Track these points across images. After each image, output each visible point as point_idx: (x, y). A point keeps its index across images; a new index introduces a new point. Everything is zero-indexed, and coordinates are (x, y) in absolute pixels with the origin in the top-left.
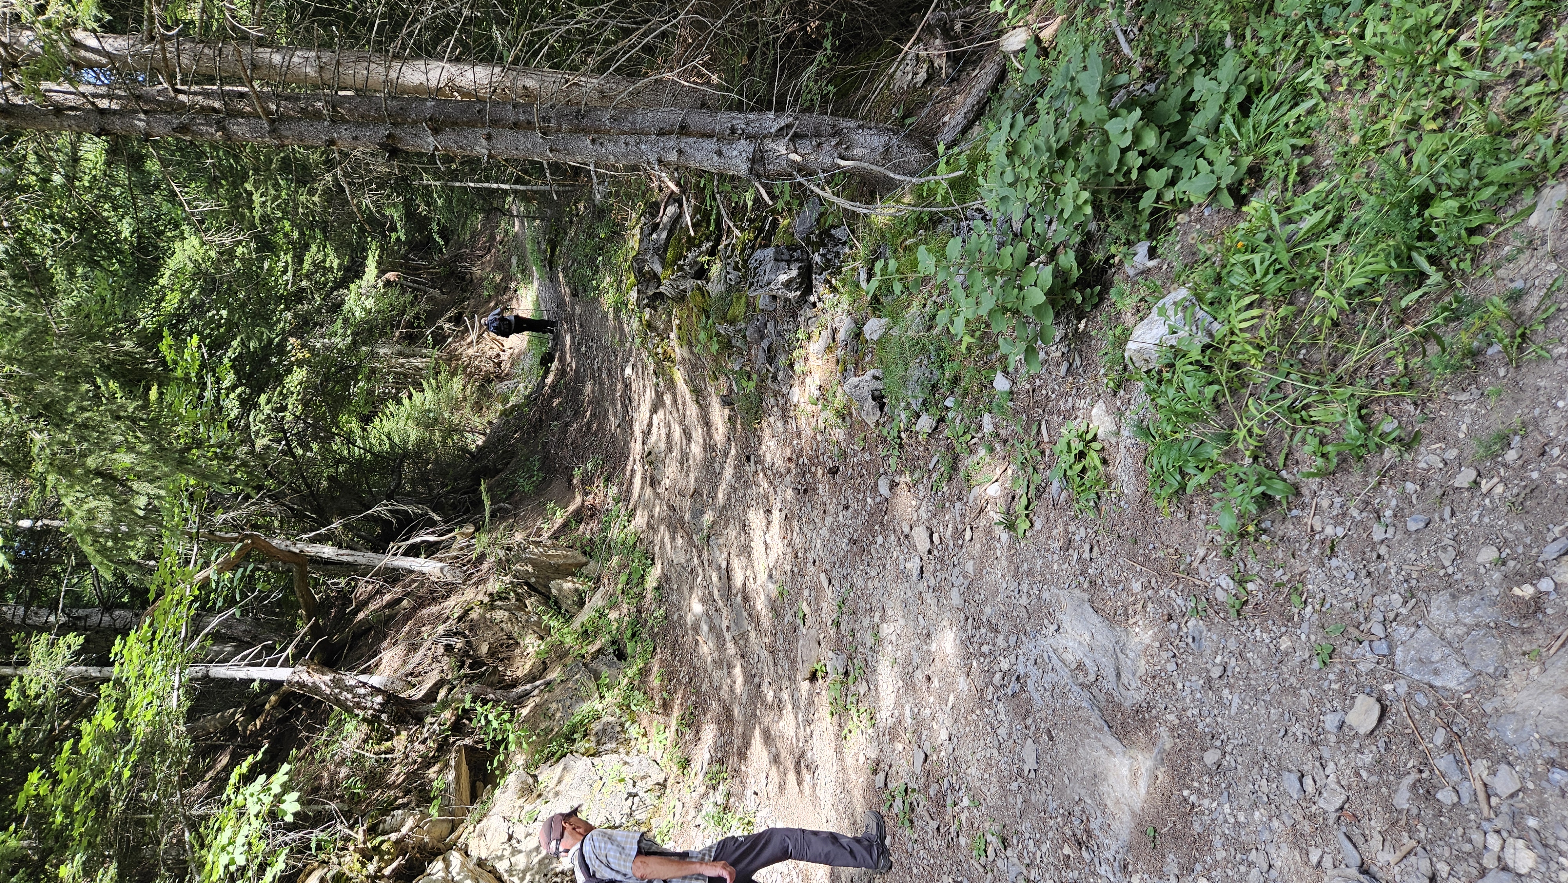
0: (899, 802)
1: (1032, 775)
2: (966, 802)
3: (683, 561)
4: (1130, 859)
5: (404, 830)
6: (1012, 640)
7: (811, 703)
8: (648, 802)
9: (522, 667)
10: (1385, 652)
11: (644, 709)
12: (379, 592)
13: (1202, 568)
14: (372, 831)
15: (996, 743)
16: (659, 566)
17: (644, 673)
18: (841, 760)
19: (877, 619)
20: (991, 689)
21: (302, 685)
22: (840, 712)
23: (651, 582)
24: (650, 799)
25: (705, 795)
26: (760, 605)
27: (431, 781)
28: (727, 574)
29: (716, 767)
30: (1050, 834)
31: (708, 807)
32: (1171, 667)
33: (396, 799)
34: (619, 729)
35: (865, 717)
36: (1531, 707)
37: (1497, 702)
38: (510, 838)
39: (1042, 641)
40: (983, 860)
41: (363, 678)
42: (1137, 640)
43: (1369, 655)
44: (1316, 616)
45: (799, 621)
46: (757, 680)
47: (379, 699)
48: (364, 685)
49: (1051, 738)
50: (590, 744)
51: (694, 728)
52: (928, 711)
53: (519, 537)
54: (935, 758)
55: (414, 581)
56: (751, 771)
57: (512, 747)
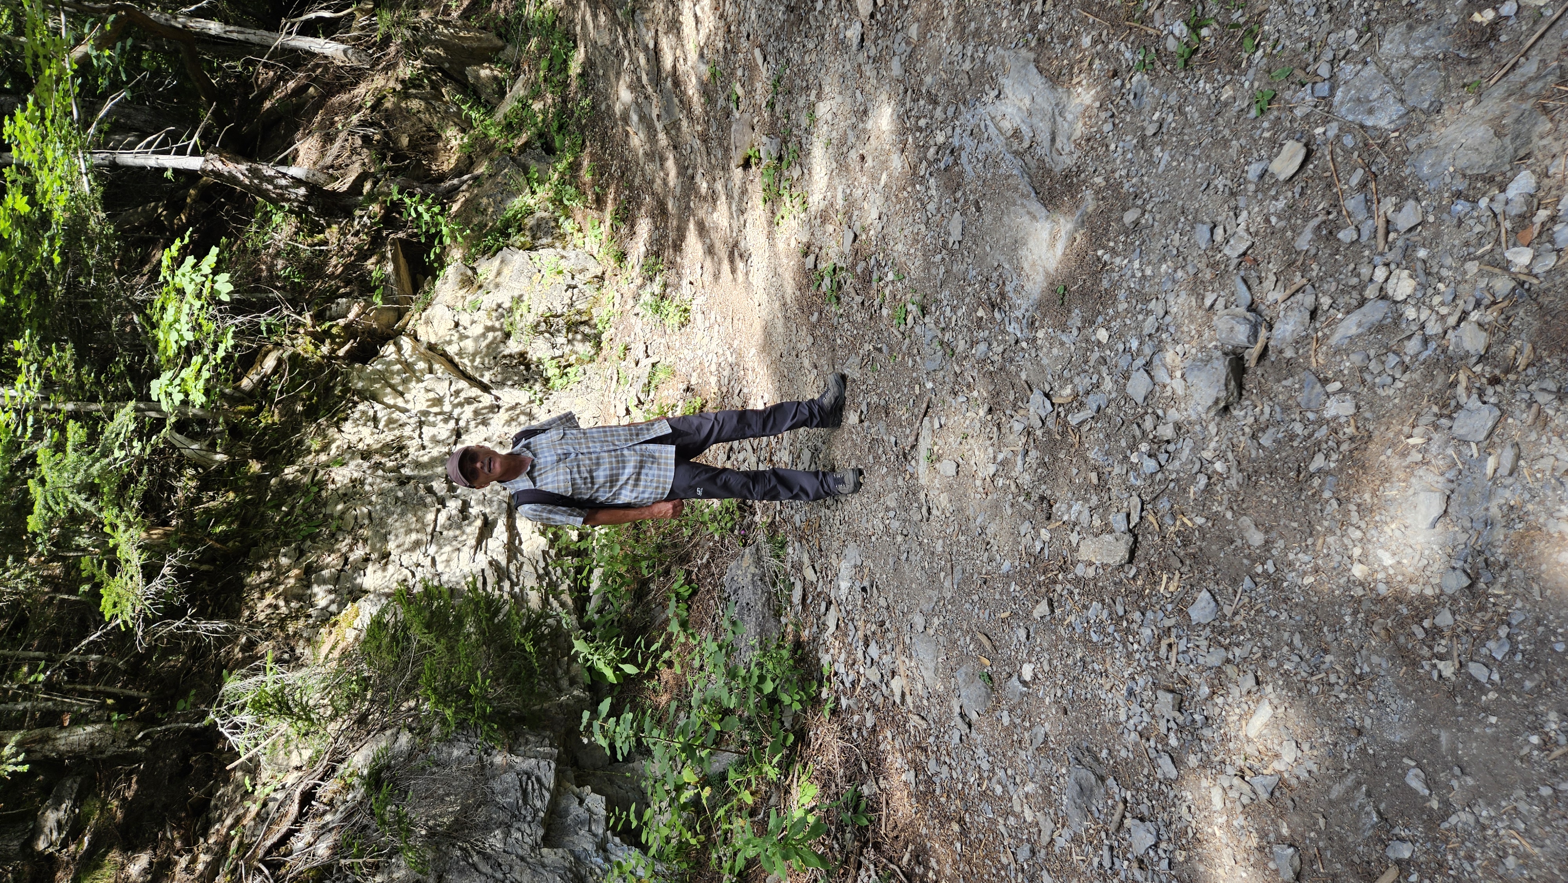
0: (827, 280)
1: (956, 246)
2: (891, 276)
3: (607, 42)
4: (1038, 316)
5: (351, 316)
6: (951, 110)
7: (744, 192)
8: (588, 294)
9: (448, 162)
10: (1326, 93)
11: (576, 205)
12: (282, 78)
13: (1158, 16)
14: (319, 317)
15: (924, 218)
16: (582, 50)
17: (575, 167)
18: (772, 246)
19: (813, 98)
20: (924, 163)
21: (217, 174)
22: (773, 198)
23: (575, 69)
24: (590, 291)
25: (642, 286)
26: (692, 89)
27: (371, 272)
28: (655, 55)
29: (653, 259)
30: (967, 300)
31: (646, 296)
32: (1108, 127)
33: (338, 288)
34: (553, 224)
35: (797, 202)
36: (1454, 141)
37: (1422, 139)
38: (457, 325)
39: (981, 110)
40: (902, 327)
41: (283, 169)
42: (1078, 101)
43: (1308, 98)
44: (1265, 60)
45: (732, 105)
46: (690, 171)
47: (302, 191)
48: (284, 175)
49: (978, 209)
50: (525, 238)
51: (629, 223)
52: (860, 192)
53: (425, 15)
54: (864, 237)
55: (317, 66)
56: (686, 262)
57: (447, 241)
